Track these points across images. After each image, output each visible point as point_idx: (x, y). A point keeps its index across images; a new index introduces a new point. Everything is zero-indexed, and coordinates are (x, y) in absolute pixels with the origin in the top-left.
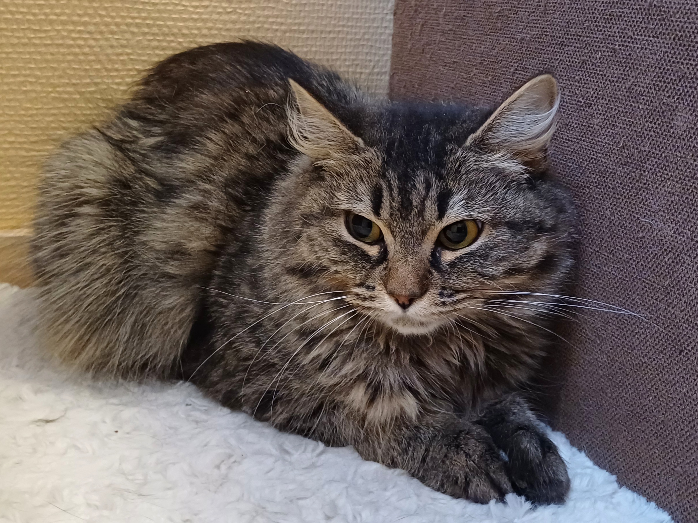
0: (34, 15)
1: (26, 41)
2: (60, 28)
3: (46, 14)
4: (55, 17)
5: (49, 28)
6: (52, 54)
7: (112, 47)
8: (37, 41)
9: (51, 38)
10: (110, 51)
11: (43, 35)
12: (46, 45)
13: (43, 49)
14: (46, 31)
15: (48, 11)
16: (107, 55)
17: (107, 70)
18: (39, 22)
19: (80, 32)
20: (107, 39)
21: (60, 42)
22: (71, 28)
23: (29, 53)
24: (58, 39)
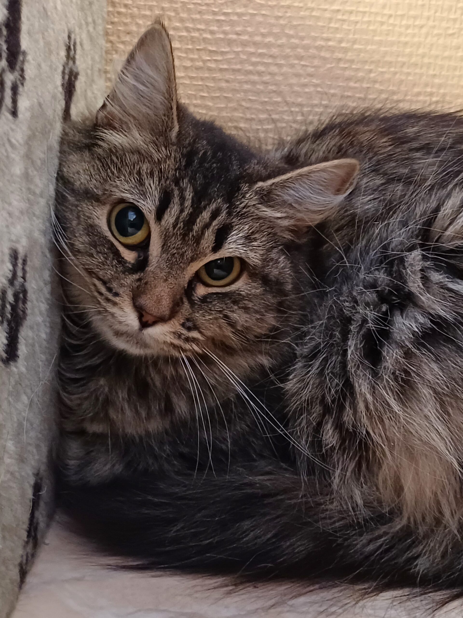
0: (212, 32)
1: (200, 64)
2: (239, 49)
3: (225, 33)
4: (234, 37)
5: (227, 49)
6: (227, 81)
7: (298, 75)
8: (213, 65)
9: (228, 61)
10: (294, 81)
11: (219, 58)
12: (221, 70)
13: (218, 75)
14: (223, 53)
15: (227, 28)
16: (291, 85)
17: (287, 103)
18: (217, 41)
19: (261, 55)
20: (292, 66)
21: (238, 67)
22: (252, 50)
23: (202, 79)
24: (236, 64)
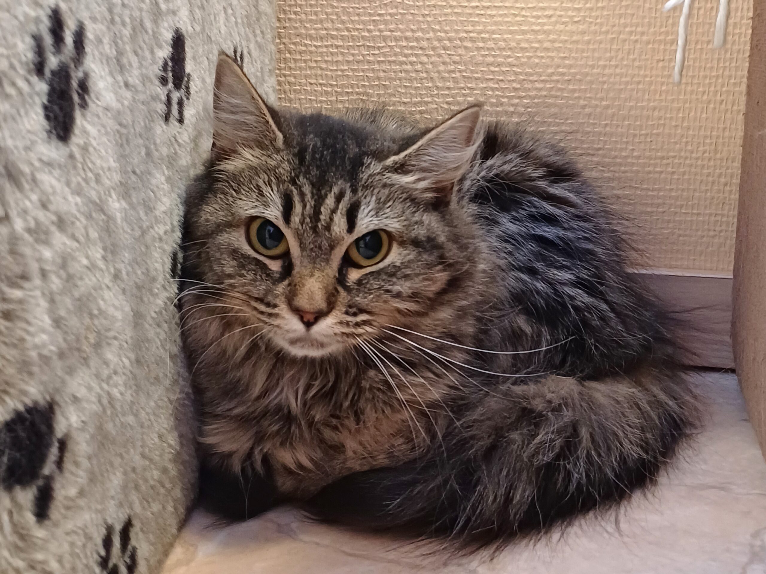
9: (384, 55)
17: (437, 88)
23: (363, 71)
